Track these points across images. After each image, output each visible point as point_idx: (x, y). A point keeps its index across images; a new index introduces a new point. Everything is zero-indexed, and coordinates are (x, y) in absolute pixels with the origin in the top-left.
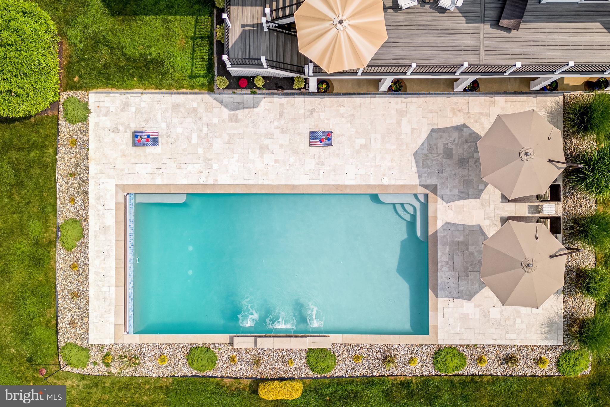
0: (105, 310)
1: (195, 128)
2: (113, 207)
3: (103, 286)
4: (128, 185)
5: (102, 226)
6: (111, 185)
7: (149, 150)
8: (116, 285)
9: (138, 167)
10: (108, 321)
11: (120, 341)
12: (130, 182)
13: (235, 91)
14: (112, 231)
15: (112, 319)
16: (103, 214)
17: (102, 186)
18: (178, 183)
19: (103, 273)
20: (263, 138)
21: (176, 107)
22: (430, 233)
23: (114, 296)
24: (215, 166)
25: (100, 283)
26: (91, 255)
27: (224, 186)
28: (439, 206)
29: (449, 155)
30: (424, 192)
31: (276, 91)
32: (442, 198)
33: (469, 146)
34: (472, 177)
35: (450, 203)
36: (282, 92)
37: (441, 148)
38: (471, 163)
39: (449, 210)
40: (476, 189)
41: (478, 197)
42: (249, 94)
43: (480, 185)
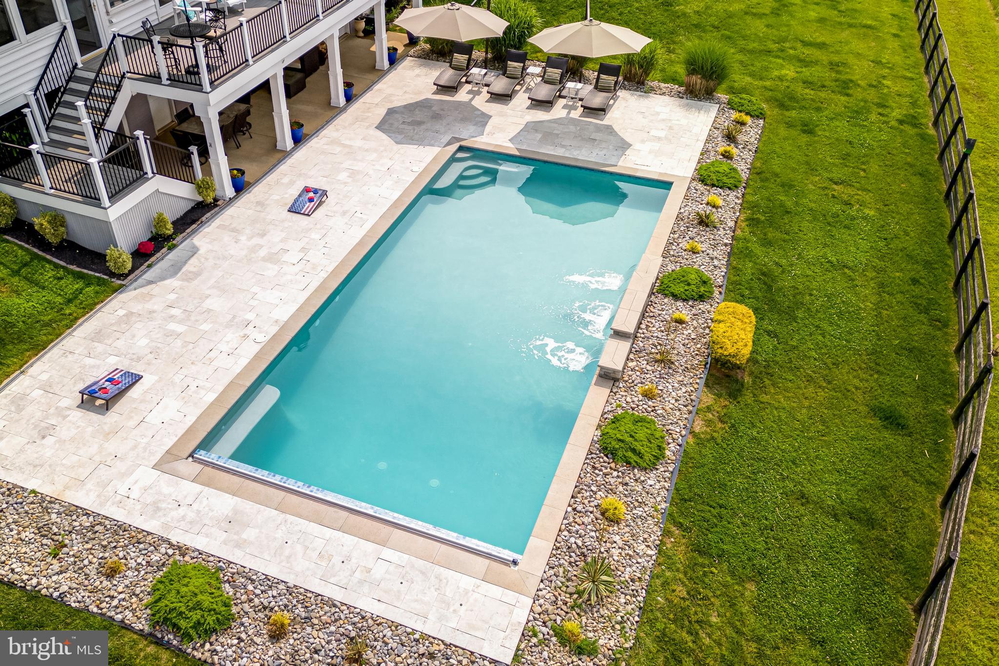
0: (432, 589)
1: (160, 322)
2: (198, 488)
3: (369, 571)
4: (175, 445)
5: (224, 525)
6: (147, 475)
7: (135, 392)
8: (383, 543)
9: (153, 419)
10: (466, 592)
11: (533, 584)
12: (169, 442)
13: (148, 262)
14: (248, 506)
15: (467, 582)
16: (198, 512)
17: (134, 495)
18: (238, 371)
19: (337, 560)
20: (253, 255)
21: (98, 336)
22: (517, 153)
23: (406, 556)
24: (250, 316)
25: (358, 574)
26: (273, 571)
27: (293, 317)
28: (482, 141)
29: (420, 123)
30: (456, 146)
31: (194, 226)
32: (473, 137)
33: (419, 110)
34: (461, 116)
35: (485, 133)
36: (202, 222)
37: (405, 126)
38: (441, 112)
39: (494, 136)
40: (478, 116)
41: (490, 117)
42: (169, 253)
43: (476, 113)
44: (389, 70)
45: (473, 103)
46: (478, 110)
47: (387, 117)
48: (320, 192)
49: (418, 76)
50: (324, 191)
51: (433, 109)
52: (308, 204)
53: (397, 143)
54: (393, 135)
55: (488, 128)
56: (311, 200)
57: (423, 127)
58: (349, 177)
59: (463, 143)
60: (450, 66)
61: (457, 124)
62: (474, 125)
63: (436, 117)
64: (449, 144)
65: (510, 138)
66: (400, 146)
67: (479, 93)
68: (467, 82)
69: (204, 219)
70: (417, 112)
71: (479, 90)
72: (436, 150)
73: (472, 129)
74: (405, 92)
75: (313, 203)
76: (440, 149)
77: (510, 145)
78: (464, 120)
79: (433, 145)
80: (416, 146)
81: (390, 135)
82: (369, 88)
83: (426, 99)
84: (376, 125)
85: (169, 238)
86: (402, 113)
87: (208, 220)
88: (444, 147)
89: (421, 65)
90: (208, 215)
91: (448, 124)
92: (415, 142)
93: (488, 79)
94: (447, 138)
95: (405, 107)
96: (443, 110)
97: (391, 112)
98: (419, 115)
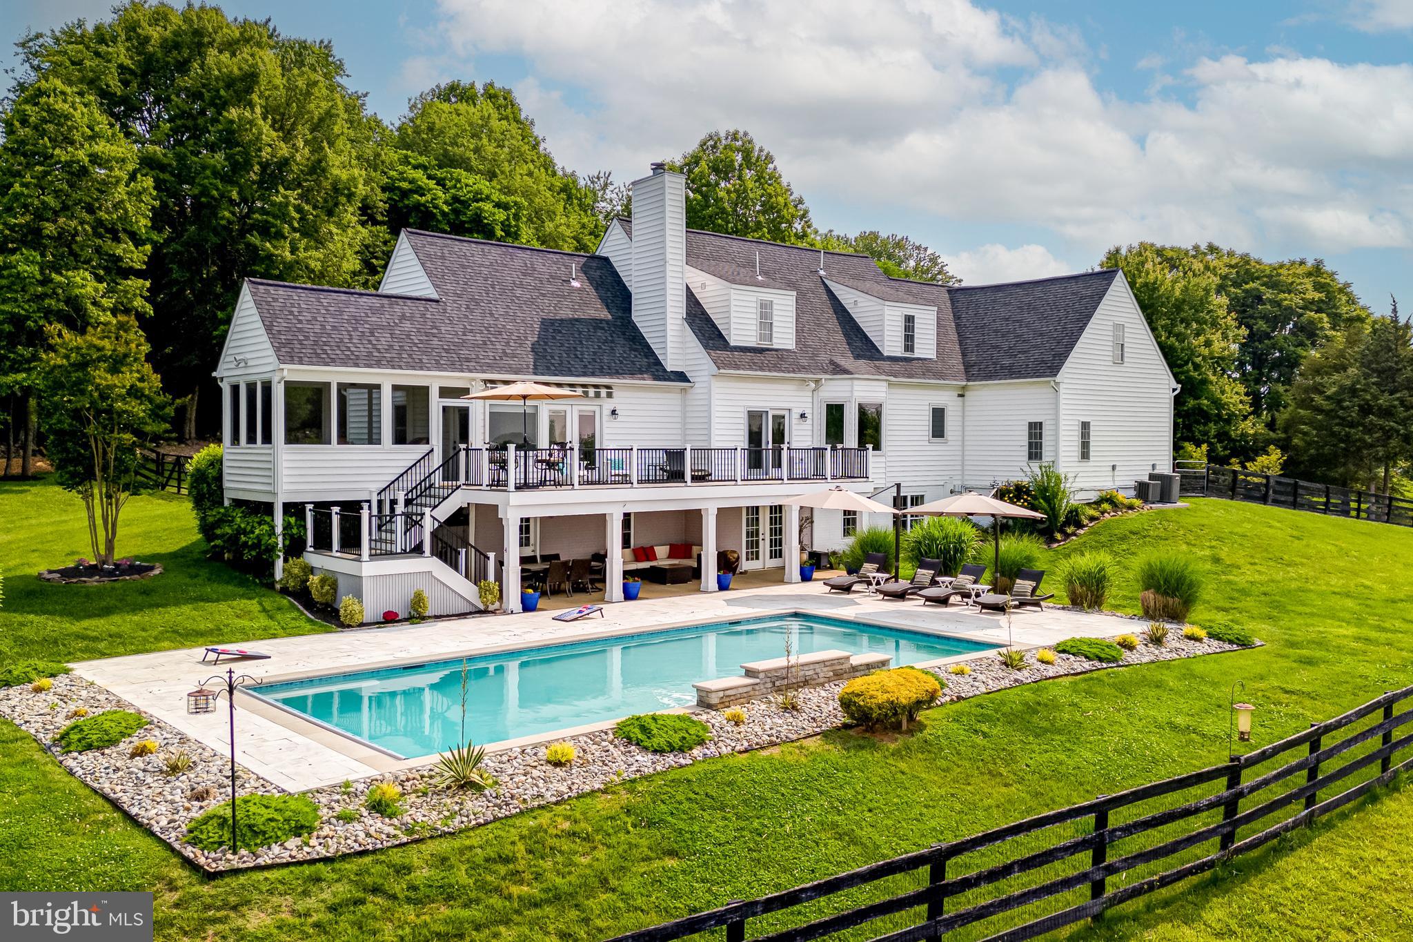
0: (301, 756)
10: (328, 761)
13: (382, 626)
23: (310, 742)
36: (465, 617)
38: (809, 599)
40: (847, 603)
44: (797, 583)
51: (805, 598)
62: (832, 605)
69: (469, 616)
78: (827, 603)
82: (758, 588)
84: (725, 599)
86: (766, 596)
90: (478, 616)
91: (803, 603)
95: (776, 595)
96: (814, 599)
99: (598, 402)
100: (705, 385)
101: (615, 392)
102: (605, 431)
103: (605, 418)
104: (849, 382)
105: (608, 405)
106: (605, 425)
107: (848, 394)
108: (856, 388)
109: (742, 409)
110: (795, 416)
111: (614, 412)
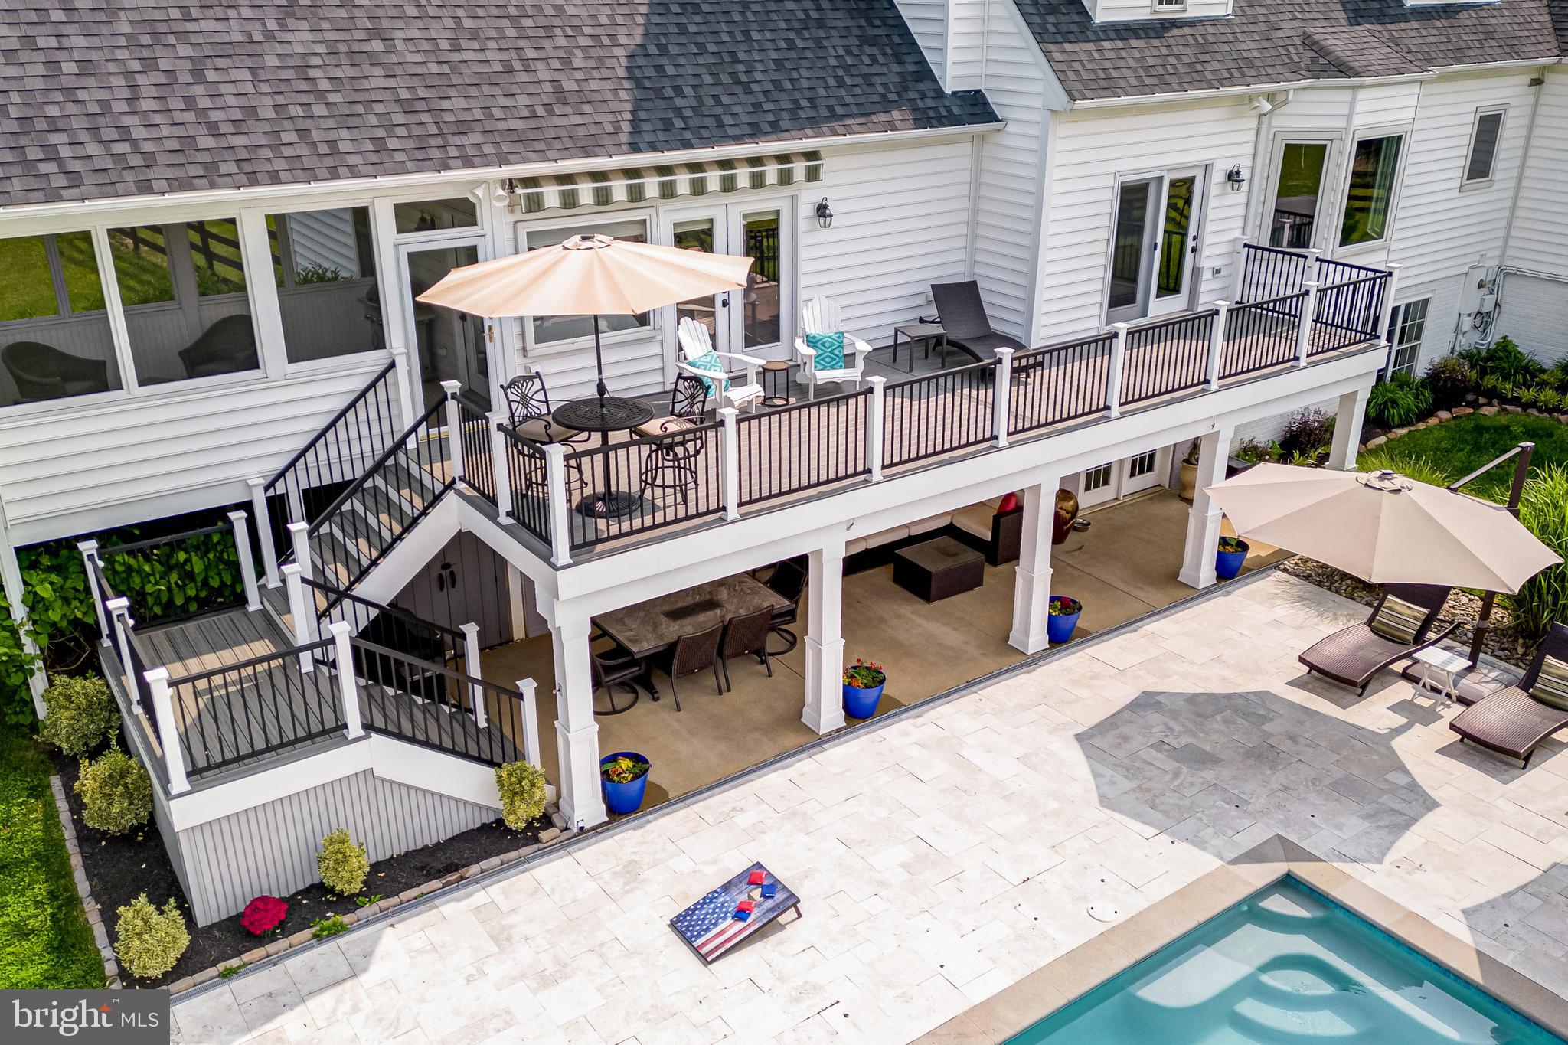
28: (1370, 881)
29: (1202, 759)
30: (1275, 870)
31: (435, 884)
32: (1343, 857)
33: (1225, 721)
34: (1339, 773)
35: (1390, 858)
36: (462, 878)
37: (1158, 758)
38: (1286, 746)
39: (1417, 876)
40: (1394, 789)
41: (1431, 805)
42: (312, 947)
43: (1391, 776)
44: (1208, 591)
45: (1399, 744)
46: (1403, 769)
47: (1127, 714)
48: (780, 896)
49: (1277, 623)
50: (792, 895)
51: (1268, 727)
52: (729, 921)
53: (1105, 801)
54: (1108, 772)
55: (1410, 842)
56: (741, 914)
57: (1209, 775)
58: (905, 866)
59: (1303, 870)
60: (1370, 622)
61: (1312, 797)
62: (1368, 817)
63: (1264, 755)
64: (1255, 856)
65: (1468, 904)
66: (1105, 814)
67: (1428, 717)
68: (1405, 676)
69: (474, 869)
70: (1216, 724)
71: (1433, 707)
72: (1207, 862)
73: (1353, 825)
74: (1217, 659)
75: (741, 925)
76: (1218, 863)
77: (1460, 930)
78: (1346, 789)
79: (1200, 844)
80: (1150, 831)
81: (1101, 769)
82: (1130, 623)
83: (1264, 695)
84: (1080, 729)
85: (347, 903)
86: (1174, 714)
87: (486, 874)
88: (1235, 862)
89: (1301, 599)
90: (495, 861)
91: (1286, 788)
92: (1157, 815)
93: (1471, 684)
94: (1255, 835)
95: (1192, 699)
96: (1293, 738)
97: (1147, 702)
98: (1214, 736)
99: (788, 191)
100: (1034, 131)
101: (826, 164)
102: (803, 254)
103: (802, 225)
104: (1346, 95)
105: (809, 196)
106: (803, 239)
107: (1340, 123)
108: (1360, 107)
109: (1109, 181)
110: (1218, 176)
111: (822, 210)
